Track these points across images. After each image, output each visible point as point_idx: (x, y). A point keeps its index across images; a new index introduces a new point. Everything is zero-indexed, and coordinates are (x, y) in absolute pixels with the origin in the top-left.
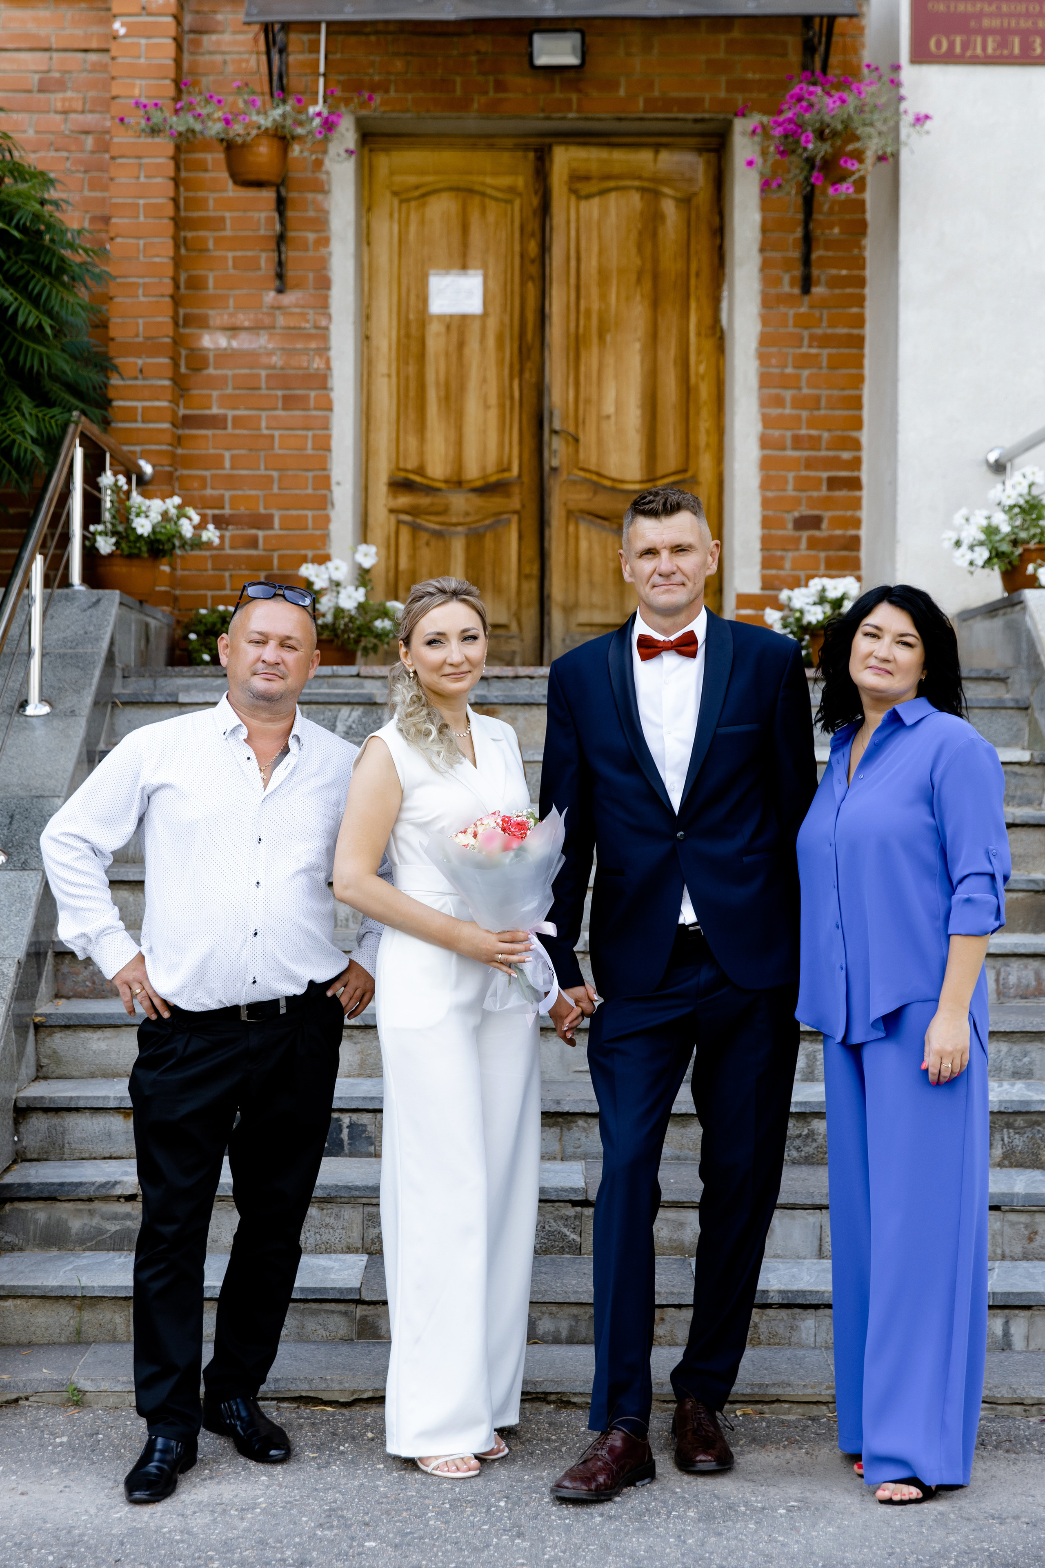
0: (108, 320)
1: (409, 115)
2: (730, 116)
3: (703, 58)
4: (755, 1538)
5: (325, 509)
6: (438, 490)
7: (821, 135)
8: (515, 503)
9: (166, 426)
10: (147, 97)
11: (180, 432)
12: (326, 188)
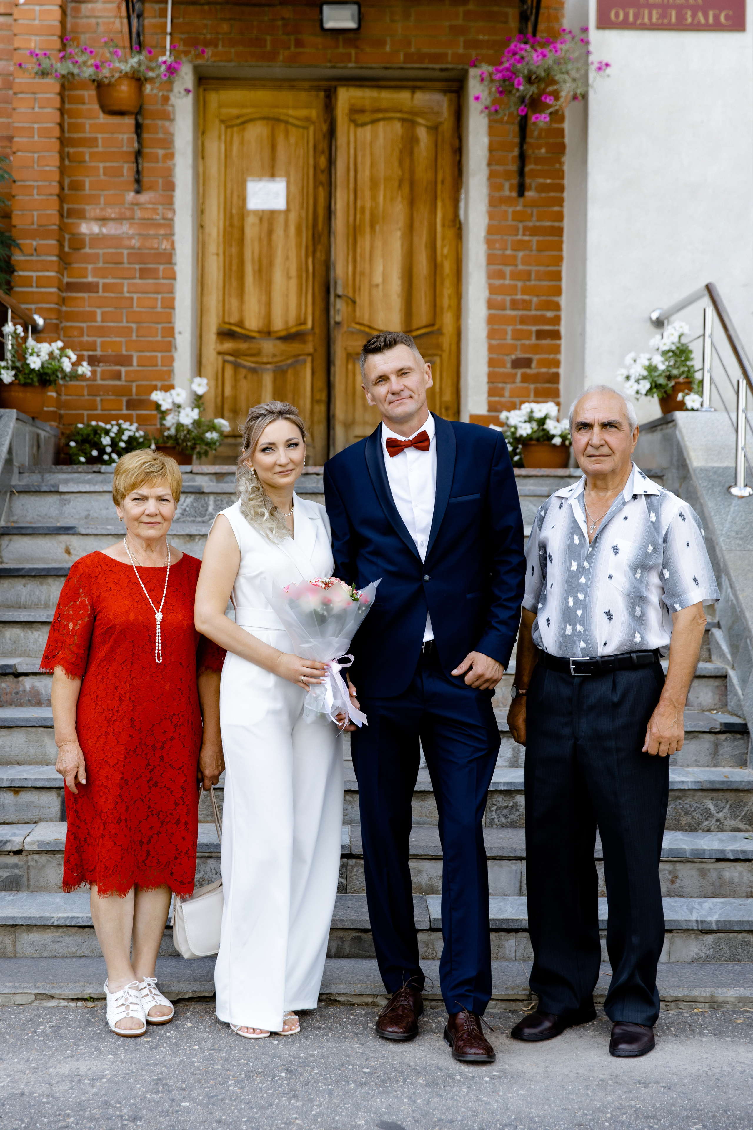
0: (12, 212)
1: (232, 64)
2: (466, 67)
3: (447, 24)
4: (466, 1098)
5: (170, 351)
6: (253, 338)
7: (529, 80)
8: (309, 348)
9: (54, 290)
10: (40, 49)
11: (64, 294)
12: (172, 117)
